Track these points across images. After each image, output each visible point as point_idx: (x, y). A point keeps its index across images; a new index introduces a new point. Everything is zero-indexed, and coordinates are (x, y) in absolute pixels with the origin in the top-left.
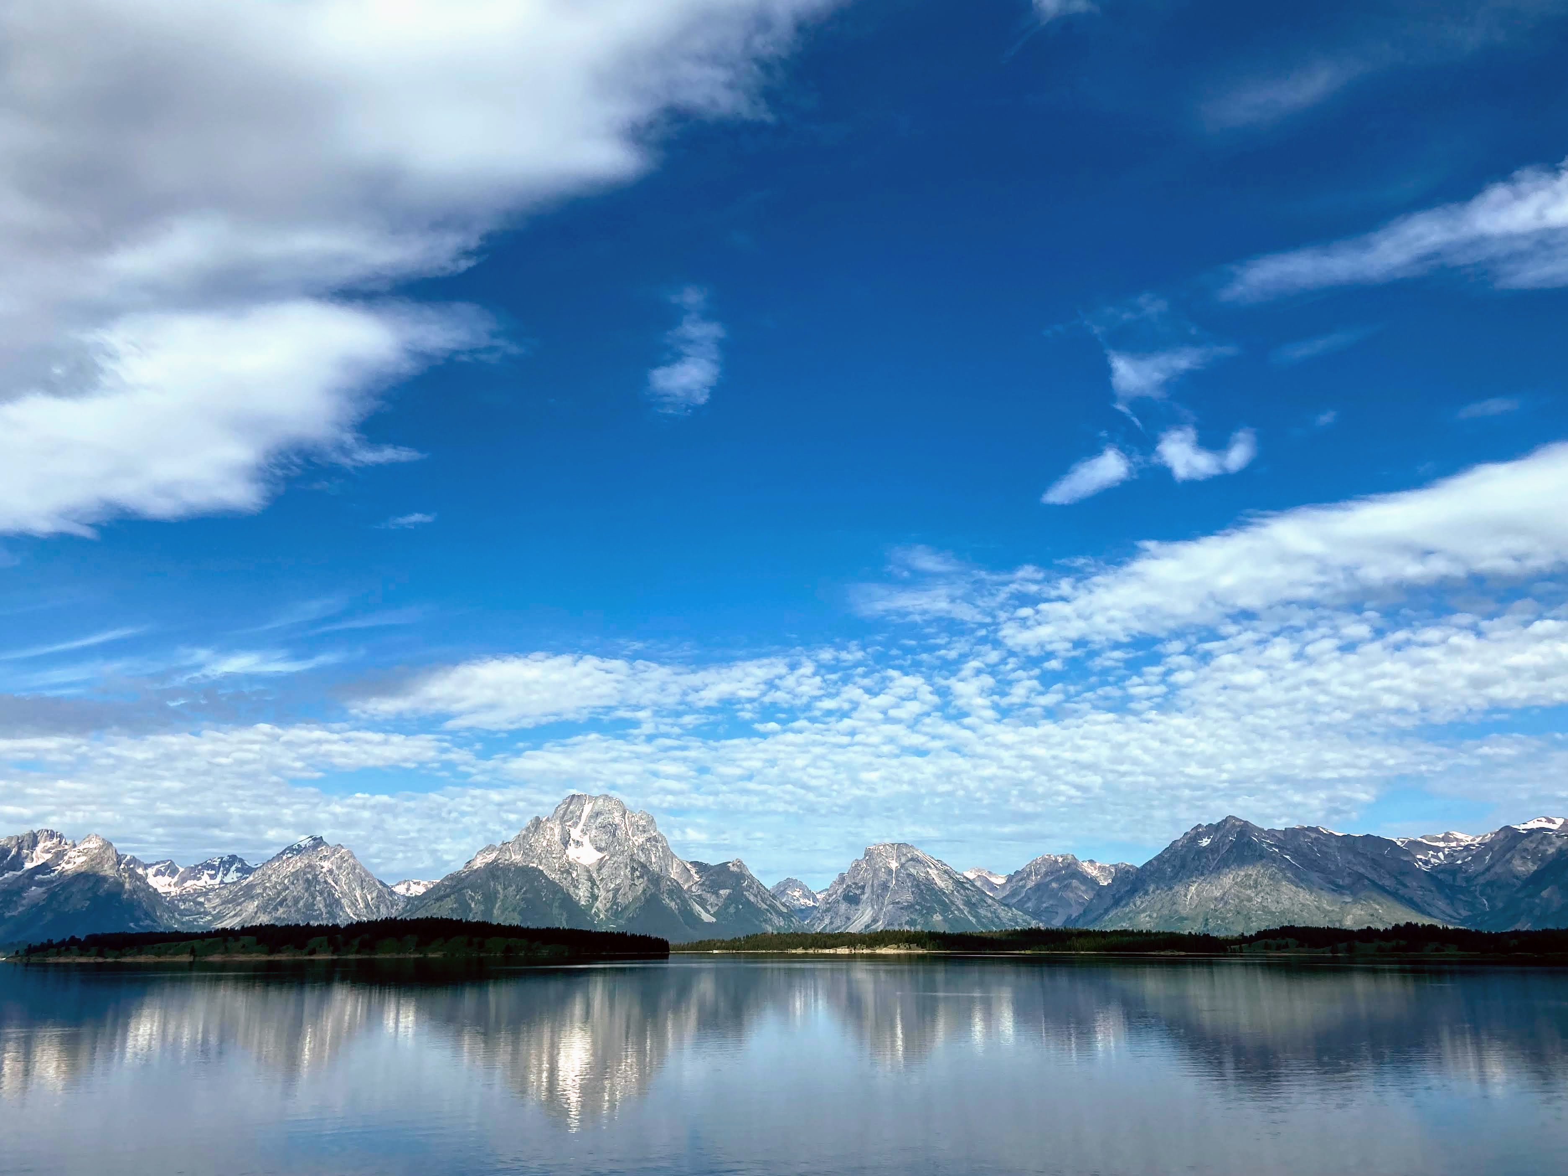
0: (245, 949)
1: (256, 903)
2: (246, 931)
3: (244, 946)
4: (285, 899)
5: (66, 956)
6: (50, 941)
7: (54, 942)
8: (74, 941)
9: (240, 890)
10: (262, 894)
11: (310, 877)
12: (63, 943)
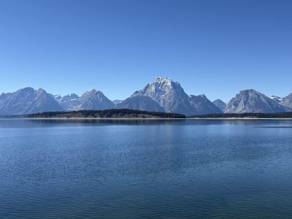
0: (79, 116)
1: (81, 105)
2: (79, 112)
3: (79, 115)
4: (87, 104)
5: (38, 117)
6: (34, 114)
7: (35, 114)
8: (39, 114)
9: (77, 102)
10: (82, 103)
11: (93, 99)
12: (36, 114)
